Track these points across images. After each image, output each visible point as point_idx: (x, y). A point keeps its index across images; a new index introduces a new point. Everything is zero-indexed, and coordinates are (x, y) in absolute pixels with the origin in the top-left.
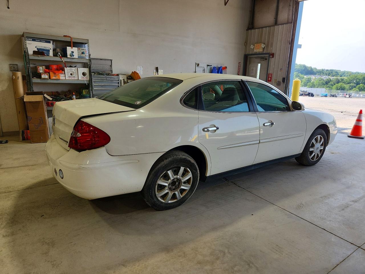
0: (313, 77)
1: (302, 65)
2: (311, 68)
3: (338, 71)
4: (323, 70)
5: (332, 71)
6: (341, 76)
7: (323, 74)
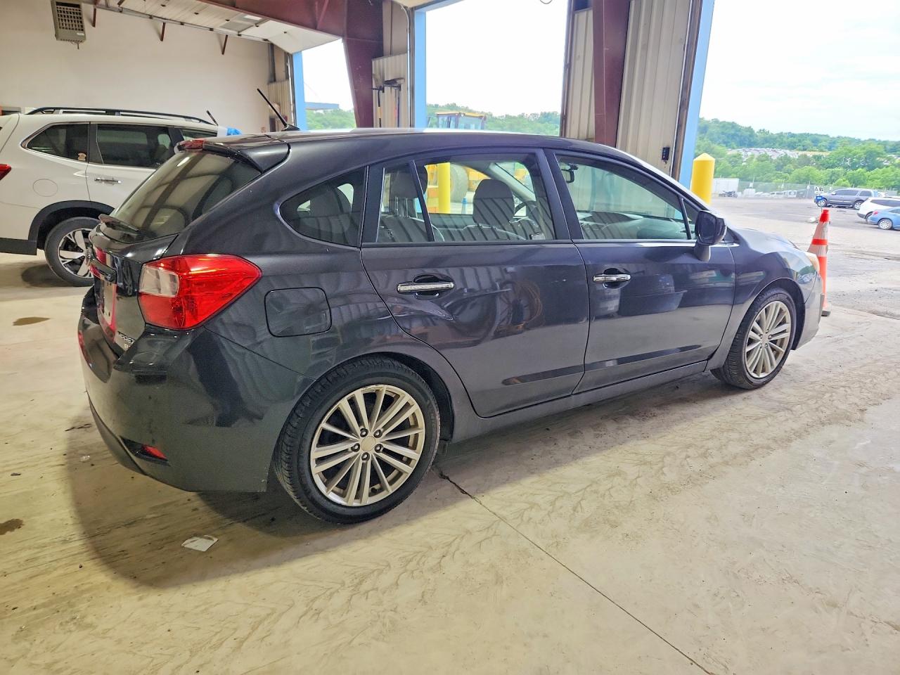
0: (748, 154)
1: (729, 123)
2: (750, 129)
3: (821, 138)
4: (781, 135)
7: (780, 145)
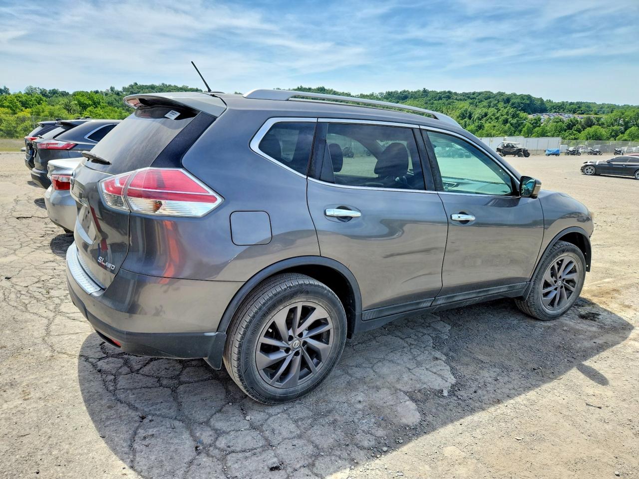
5: (579, 105)
6: (596, 114)
